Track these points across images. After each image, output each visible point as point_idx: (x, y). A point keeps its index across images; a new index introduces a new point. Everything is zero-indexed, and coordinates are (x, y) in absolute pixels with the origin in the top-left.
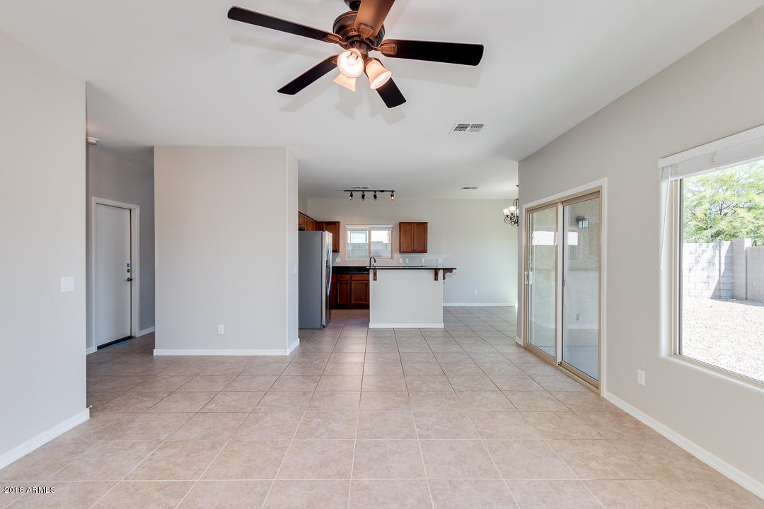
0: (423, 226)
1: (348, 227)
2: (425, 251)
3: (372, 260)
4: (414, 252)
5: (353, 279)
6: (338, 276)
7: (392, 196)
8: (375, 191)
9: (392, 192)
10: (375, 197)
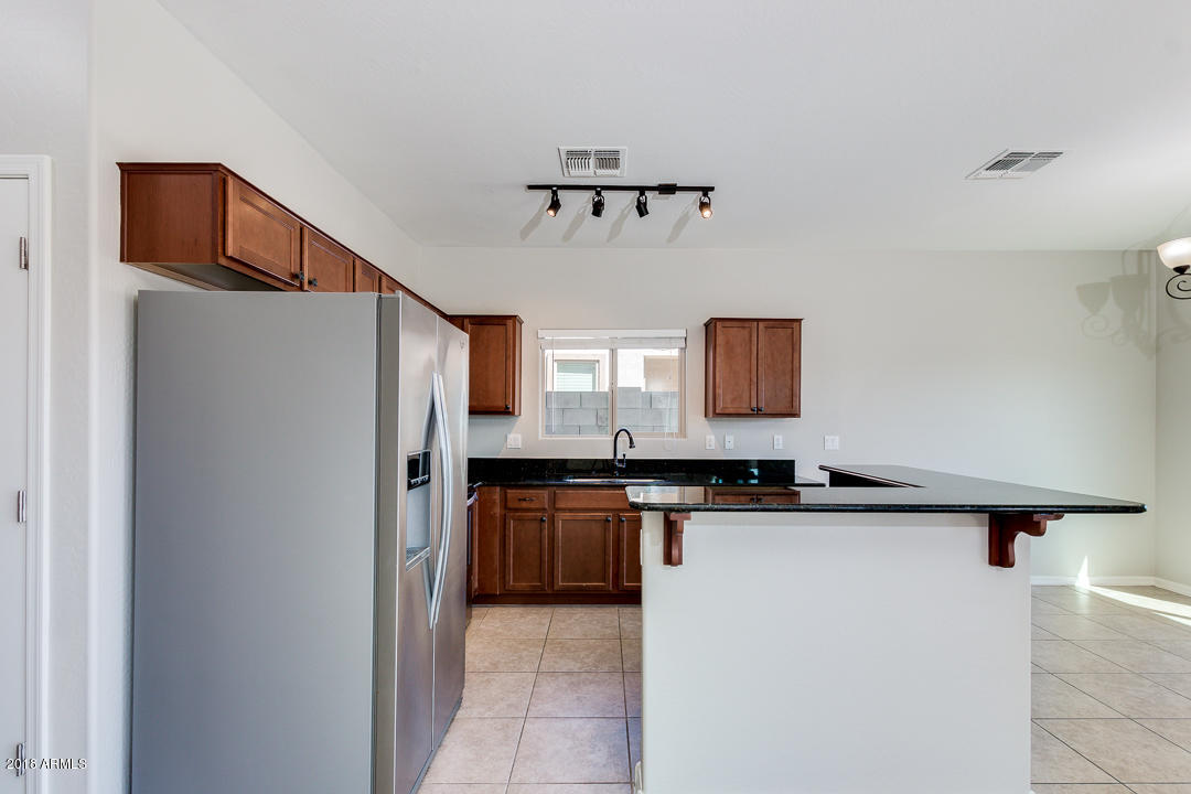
0: (788, 328)
1: (548, 336)
2: (793, 412)
3: (623, 438)
4: (757, 413)
5: (561, 505)
6: (511, 493)
7: (703, 206)
8: (642, 190)
9: (706, 190)
10: (642, 210)
